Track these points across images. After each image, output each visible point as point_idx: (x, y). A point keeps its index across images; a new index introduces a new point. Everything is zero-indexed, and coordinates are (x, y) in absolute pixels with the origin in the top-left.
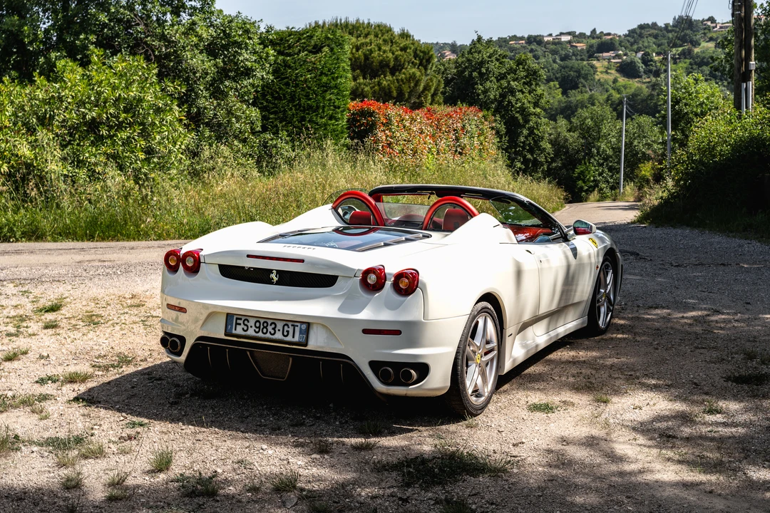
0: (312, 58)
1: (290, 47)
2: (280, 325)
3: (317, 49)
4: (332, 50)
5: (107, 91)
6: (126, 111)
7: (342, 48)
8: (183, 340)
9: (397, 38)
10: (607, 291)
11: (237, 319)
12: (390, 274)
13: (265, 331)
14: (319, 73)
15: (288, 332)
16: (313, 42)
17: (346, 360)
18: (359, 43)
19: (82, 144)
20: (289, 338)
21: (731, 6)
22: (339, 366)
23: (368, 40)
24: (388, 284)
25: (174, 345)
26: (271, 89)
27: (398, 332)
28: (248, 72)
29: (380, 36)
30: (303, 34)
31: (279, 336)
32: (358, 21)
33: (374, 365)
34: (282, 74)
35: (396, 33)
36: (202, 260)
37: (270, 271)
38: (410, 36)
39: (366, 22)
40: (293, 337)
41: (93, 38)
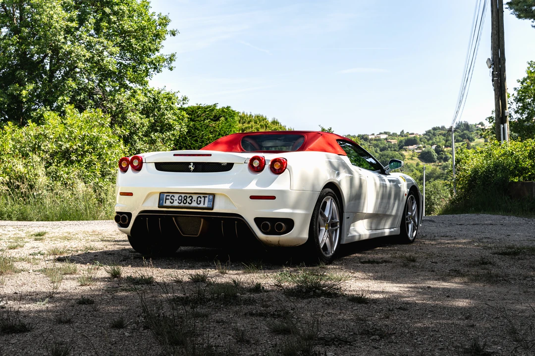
0: (213, 124)
1: (198, 116)
2: (195, 197)
3: (216, 119)
4: (226, 119)
5: (76, 131)
6: (89, 144)
7: (233, 119)
8: (129, 215)
9: (269, 124)
10: (413, 215)
11: (167, 196)
12: (269, 160)
13: (185, 202)
14: (217, 134)
15: (200, 201)
16: (214, 113)
17: (238, 218)
18: (244, 127)
19: (59, 165)
20: (201, 205)
21: (491, 74)
22: (234, 221)
23: (250, 125)
24: (267, 167)
25: (124, 219)
26: (185, 144)
27: (273, 198)
28: (170, 128)
29: (258, 122)
30: (207, 109)
31: (194, 204)
32: (243, 113)
33: (258, 221)
34: (193, 134)
35: (270, 121)
36: (144, 161)
37: (189, 163)
38: (278, 123)
39: (249, 114)
40: (204, 204)
41: (68, 99)
